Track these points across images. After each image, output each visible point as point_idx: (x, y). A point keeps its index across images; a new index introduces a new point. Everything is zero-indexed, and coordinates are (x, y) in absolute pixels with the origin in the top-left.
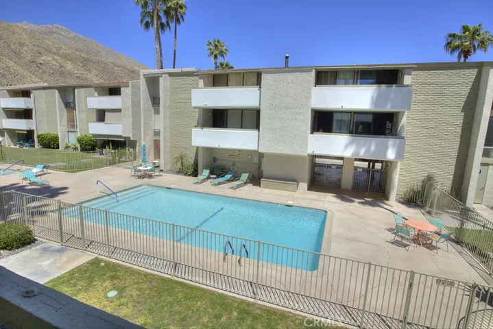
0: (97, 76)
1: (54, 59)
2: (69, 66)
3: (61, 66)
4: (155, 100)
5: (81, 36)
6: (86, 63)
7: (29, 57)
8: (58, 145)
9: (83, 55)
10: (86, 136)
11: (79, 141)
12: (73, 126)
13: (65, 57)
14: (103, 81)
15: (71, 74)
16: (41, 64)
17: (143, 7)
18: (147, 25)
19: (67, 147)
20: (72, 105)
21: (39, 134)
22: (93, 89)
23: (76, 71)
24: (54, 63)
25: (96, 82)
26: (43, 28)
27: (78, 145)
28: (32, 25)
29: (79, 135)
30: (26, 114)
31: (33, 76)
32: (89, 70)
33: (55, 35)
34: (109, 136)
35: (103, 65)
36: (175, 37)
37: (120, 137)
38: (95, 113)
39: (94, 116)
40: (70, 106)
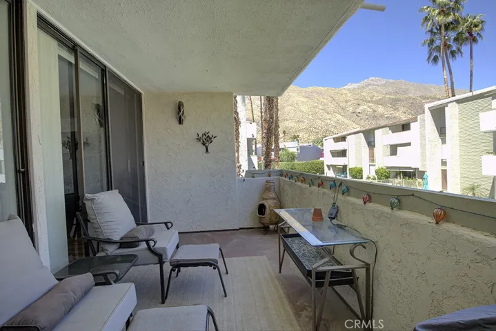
0: (405, 113)
1: (369, 107)
2: (381, 109)
3: (374, 111)
4: (442, 131)
5: (391, 81)
6: (394, 103)
7: (351, 109)
8: (362, 176)
9: (391, 97)
10: (382, 168)
11: (377, 172)
12: (373, 161)
13: (377, 102)
14: (410, 116)
15: (382, 116)
16: (359, 113)
17: (429, 46)
18: (435, 59)
19: (368, 178)
20: (373, 143)
21: (350, 167)
22: (387, 129)
23: (386, 113)
24: (369, 109)
25: (404, 119)
26: (362, 84)
27: (376, 177)
28: (353, 85)
29: (377, 168)
30: (343, 153)
31: (354, 124)
32: (397, 109)
33: (370, 87)
34: (400, 168)
35: (411, 101)
36: (471, 58)
37: (410, 168)
38: (389, 149)
39: (388, 151)
40: (371, 144)
